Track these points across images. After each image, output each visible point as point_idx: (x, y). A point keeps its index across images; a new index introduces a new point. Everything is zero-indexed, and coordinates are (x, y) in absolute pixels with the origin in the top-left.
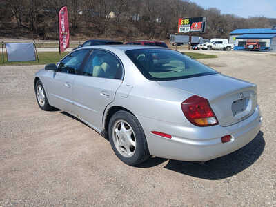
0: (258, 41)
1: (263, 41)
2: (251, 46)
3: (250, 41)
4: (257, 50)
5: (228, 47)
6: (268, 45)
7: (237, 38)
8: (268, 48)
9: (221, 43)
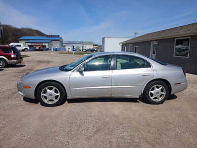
0: (41, 44)
1: (44, 44)
2: (37, 48)
3: (36, 44)
4: (42, 50)
5: (25, 48)
6: (47, 47)
7: (26, 43)
8: (48, 49)
9: (20, 46)
